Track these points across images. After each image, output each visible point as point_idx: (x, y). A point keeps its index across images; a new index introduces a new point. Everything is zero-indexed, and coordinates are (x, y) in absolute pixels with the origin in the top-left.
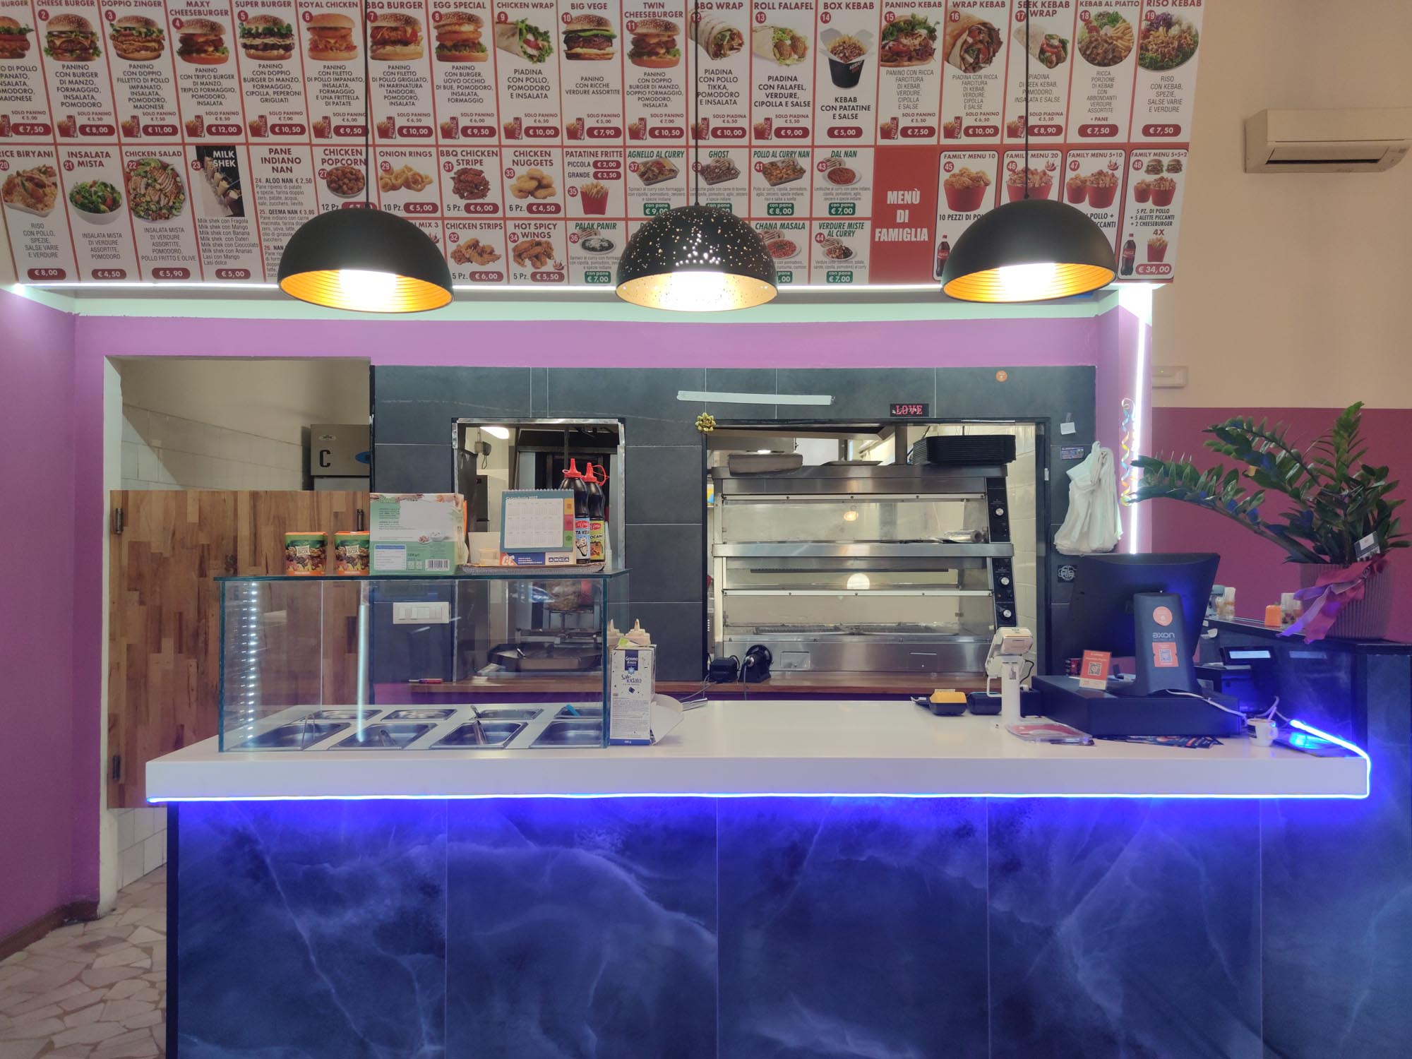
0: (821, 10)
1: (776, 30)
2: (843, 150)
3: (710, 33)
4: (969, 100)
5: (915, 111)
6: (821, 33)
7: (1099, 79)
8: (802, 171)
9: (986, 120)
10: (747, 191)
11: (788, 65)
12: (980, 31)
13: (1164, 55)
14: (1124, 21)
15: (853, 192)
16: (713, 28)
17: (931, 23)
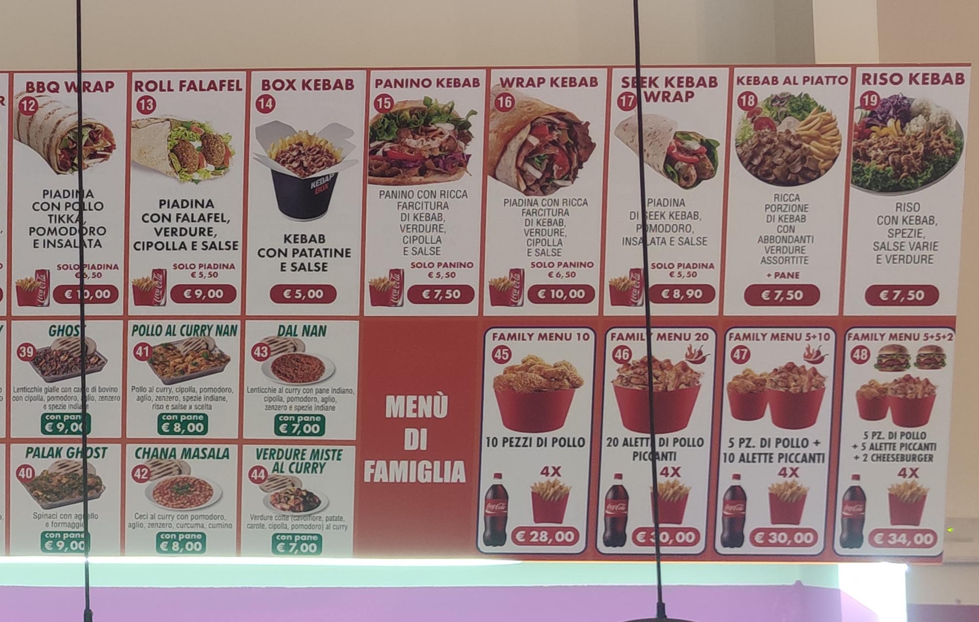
0: (257, 91)
1: (174, 124)
2: (300, 324)
3: (54, 131)
4: (537, 242)
5: (435, 259)
6: (258, 130)
7: (779, 208)
8: (223, 360)
9: (568, 275)
10: (120, 393)
11: (197, 182)
12: (552, 127)
13: (898, 167)
14: (821, 109)
15: (320, 396)
16: (59, 122)
17: (461, 112)
